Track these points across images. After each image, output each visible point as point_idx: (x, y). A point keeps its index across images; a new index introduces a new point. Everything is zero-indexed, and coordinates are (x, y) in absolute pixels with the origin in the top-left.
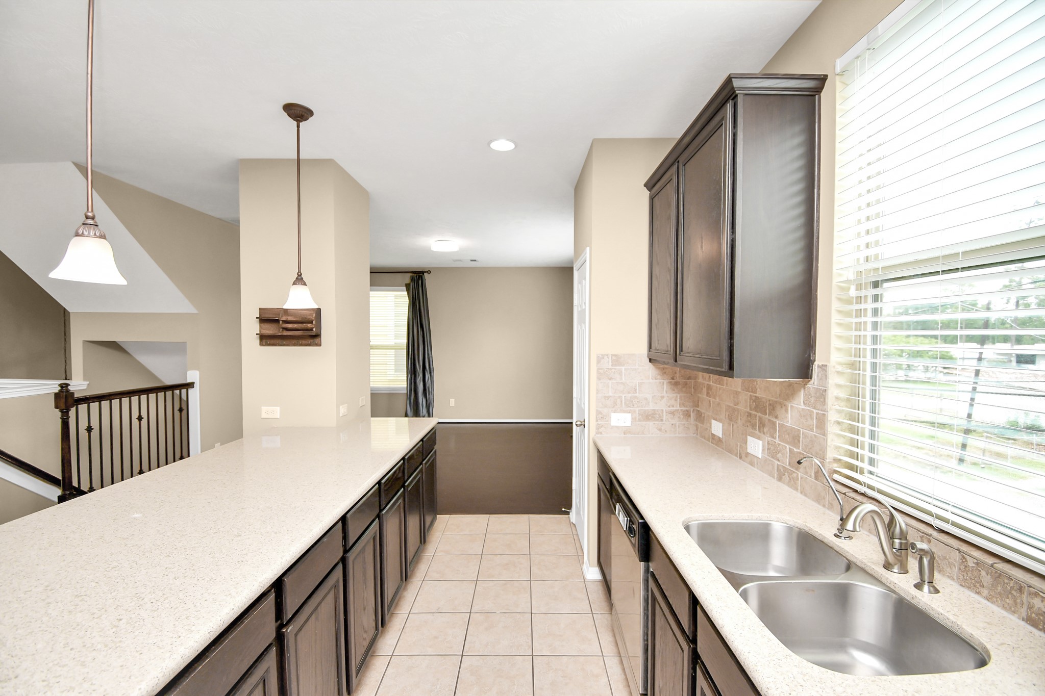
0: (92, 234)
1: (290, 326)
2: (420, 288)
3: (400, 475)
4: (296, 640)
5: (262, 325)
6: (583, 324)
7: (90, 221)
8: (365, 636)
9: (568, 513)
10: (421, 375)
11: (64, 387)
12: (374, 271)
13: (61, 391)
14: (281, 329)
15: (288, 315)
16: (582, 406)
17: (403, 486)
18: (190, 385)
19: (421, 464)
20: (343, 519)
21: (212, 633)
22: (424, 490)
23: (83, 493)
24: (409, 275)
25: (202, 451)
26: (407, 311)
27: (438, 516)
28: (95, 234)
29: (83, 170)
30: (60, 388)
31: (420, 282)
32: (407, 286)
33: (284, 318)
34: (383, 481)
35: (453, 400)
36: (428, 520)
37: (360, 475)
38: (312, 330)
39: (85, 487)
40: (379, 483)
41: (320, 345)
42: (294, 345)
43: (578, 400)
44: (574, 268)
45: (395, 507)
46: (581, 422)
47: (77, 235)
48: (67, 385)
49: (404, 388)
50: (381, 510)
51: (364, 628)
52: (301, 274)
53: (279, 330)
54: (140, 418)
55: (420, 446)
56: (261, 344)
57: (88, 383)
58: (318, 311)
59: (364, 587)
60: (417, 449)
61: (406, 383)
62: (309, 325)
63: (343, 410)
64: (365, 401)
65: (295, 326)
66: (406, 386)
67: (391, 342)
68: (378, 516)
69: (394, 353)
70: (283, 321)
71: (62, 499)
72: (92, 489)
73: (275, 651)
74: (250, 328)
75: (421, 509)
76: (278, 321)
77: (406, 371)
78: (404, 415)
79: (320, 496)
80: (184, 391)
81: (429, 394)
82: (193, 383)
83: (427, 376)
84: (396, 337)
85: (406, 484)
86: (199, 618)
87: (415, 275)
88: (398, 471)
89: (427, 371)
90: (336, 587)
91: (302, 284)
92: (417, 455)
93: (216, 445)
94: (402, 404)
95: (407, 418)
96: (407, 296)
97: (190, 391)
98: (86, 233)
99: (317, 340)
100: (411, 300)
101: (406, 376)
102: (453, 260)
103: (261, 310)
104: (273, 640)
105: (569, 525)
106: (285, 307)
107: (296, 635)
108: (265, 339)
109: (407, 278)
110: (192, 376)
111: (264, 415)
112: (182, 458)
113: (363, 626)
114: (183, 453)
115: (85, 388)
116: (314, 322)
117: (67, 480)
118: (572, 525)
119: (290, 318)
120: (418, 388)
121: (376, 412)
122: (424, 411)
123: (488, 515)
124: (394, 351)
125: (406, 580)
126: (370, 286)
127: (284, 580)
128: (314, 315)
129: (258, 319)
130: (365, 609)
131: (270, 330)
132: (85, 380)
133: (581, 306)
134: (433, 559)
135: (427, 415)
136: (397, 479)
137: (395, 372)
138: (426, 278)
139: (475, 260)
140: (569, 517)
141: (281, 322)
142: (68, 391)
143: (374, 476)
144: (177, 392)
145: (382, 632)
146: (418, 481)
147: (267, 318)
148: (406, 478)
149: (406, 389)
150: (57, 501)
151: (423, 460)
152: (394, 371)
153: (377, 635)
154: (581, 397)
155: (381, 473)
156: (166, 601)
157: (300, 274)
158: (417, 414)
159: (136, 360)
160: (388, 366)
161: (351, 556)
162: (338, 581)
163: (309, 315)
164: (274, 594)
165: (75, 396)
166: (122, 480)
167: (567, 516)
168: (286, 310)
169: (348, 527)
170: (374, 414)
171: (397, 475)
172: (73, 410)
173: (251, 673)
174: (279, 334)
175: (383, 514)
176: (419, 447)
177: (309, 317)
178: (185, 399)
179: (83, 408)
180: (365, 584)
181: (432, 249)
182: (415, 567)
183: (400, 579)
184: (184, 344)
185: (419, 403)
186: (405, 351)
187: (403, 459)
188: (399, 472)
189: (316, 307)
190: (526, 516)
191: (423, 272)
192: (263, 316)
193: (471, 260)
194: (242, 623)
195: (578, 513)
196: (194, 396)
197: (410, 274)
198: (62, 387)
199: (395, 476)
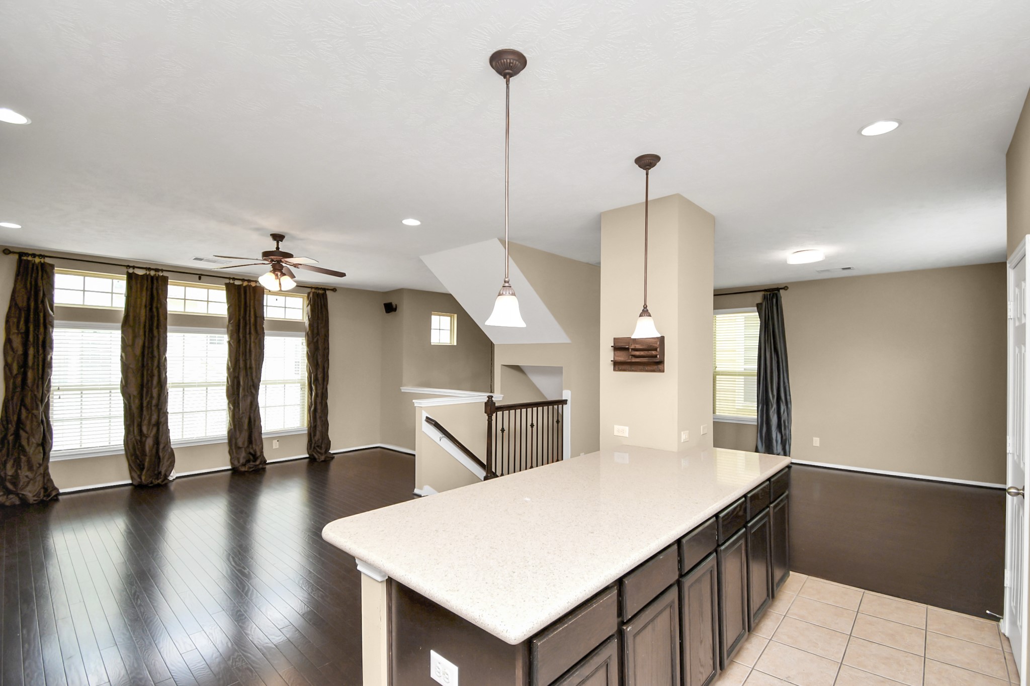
0: (507, 293)
1: (637, 353)
2: (775, 308)
3: (741, 513)
4: (634, 641)
5: (616, 352)
6: (1023, 346)
7: (506, 285)
8: (702, 670)
9: (998, 620)
10: (775, 406)
11: (490, 398)
12: (719, 294)
13: (488, 401)
14: (630, 357)
15: (637, 344)
16: (1022, 466)
17: (745, 526)
18: (564, 402)
19: (768, 507)
20: (679, 542)
21: (570, 604)
22: (772, 536)
23: (497, 476)
24: (761, 294)
25: (571, 457)
26: (759, 333)
27: (791, 572)
28: (509, 293)
29: (503, 242)
30: (488, 399)
31: (774, 300)
32: (759, 306)
33: (632, 347)
34: (722, 515)
35: (818, 439)
36: (778, 574)
37: (697, 503)
38: (656, 356)
39: (499, 473)
40: (716, 515)
41: (663, 371)
42: (641, 371)
43: (1016, 457)
44: (1008, 265)
45: (736, 546)
46: (1018, 490)
47: (500, 295)
48: (492, 397)
49: (753, 419)
50: (719, 546)
51: (700, 662)
52: (647, 306)
53: (629, 357)
54: (532, 426)
55: (767, 485)
56: (614, 370)
57: (503, 396)
58: (662, 339)
59: (701, 619)
60: (762, 489)
61: (756, 414)
62: (654, 353)
63: (684, 436)
64: (708, 429)
65: (642, 353)
66: (756, 417)
67: (740, 368)
68: (716, 551)
69: (743, 380)
70: (632, 349)
71: (486, 478)
72: (502, 475)
73: (616, 643)
74: (607, 355)
75: (768, 558)
76: (628, 349)
77: (756, 400)
78: (754, 449)
79: (658, 515)
80: (560, 406)
81: (785, 429)
82: (567, 400)
83: (783, 407)
84: (746, 362)
85: (749, 525)
86: (562, 589)
87: (769, 293)
88: (738, 509)
89: (782, 402)
90: (671, 606)
91: (647, 316)
92: (762, 496)
93: (581, 454)
94: (752, 437)
95: (758, 454)
96: (758, 316)
97: (565, 406)
98: (504, 293)
99: (660, 367)
100: (763, 321)
101: (756, 406)
102: (818, 271)
103: (616, 340)
104: (615, 632)
105: (998, 637)
106: (632, 337)
107: (635, 636)
108: (618, 365)
109: (759, 298)
110: (566, 395)
111: (616, 433)
112: (558, 460)
113: (700, 659)
114: (559, 457)
115: (501, 399)
116: (658, 349)
117: (489, 467)
118: (1002, 637)
119: (638, 346)
120: (771, 420)
121: (719, 442)
122: (778, 447)
123: (863, 590)
124: (743, 377)
125: (749, 631)
126: (714, 309)
127: (625, 582)
128: (658, 343)
129: (613, 348)
130: (701, 642)
131: (622, 357)
132: (501, 393)
133: (1020, 319)
134: (784, 620)
135: (782, 453)
136: (737, 516)
137: (745, 401)
138: (782, 295)
139: (849, 268)
140: (998, 626)
141: (630, 350)
142: (492, 401)
143: (710, 508)
144: (556, 407)
145: (720, 674)
146: (764, 525)
147: (620, 346)
148: (748, 518)
149: (756, 421)
150: (483, 480)
151: (771, 503)
152: (743, 399)
153: (714, 675)
154: (1020, 454)
155: (718, 506)
156: (542, 568)
157: (645, 307)
158: (769, 450)
159: (531, 381)
160: (736, 394)
161: (688, 582)
162: (673, 602)
163: (655, 343)
164: (616, 591)
165: (496, 405)
166: (520, 471)
167: (994, 623)
168: (635, 340)
169: (683, 551)
170: (717, 444)
171: (737, 513)
172: (494, 414)
173: (597, 653)
174: (629, 361)
175: (721, 550)
176: (765, 487)
177: (654, 345)
178: (561, 413)
179: (500, 413)
180: (702, 616)
181: (788, 263)
182: (760, 621)
183: (742, 627)
184: (562, 368)
185: (772, 439)
186: (756, 378)
187: (745, 496)
188: (740, 510)
189: (659, 336)
190: (923, 607)
191: (778, 289)
192: (616, 345)
193: (844, 269)
194: (592, 605)
195: (1014, 623)
196: (567, 409)
197: (763, 293)
198: (489, 398)
199: (735, 513)
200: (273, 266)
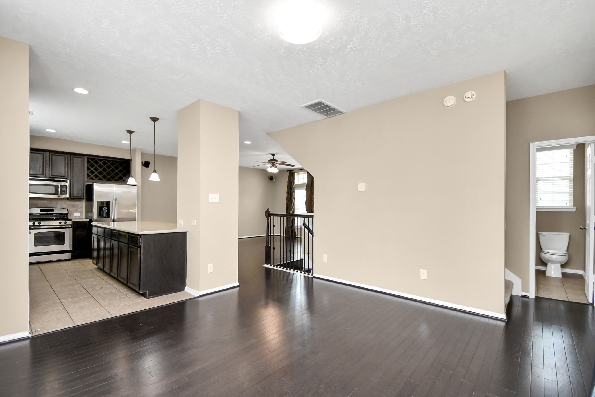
200: (272, 164)
